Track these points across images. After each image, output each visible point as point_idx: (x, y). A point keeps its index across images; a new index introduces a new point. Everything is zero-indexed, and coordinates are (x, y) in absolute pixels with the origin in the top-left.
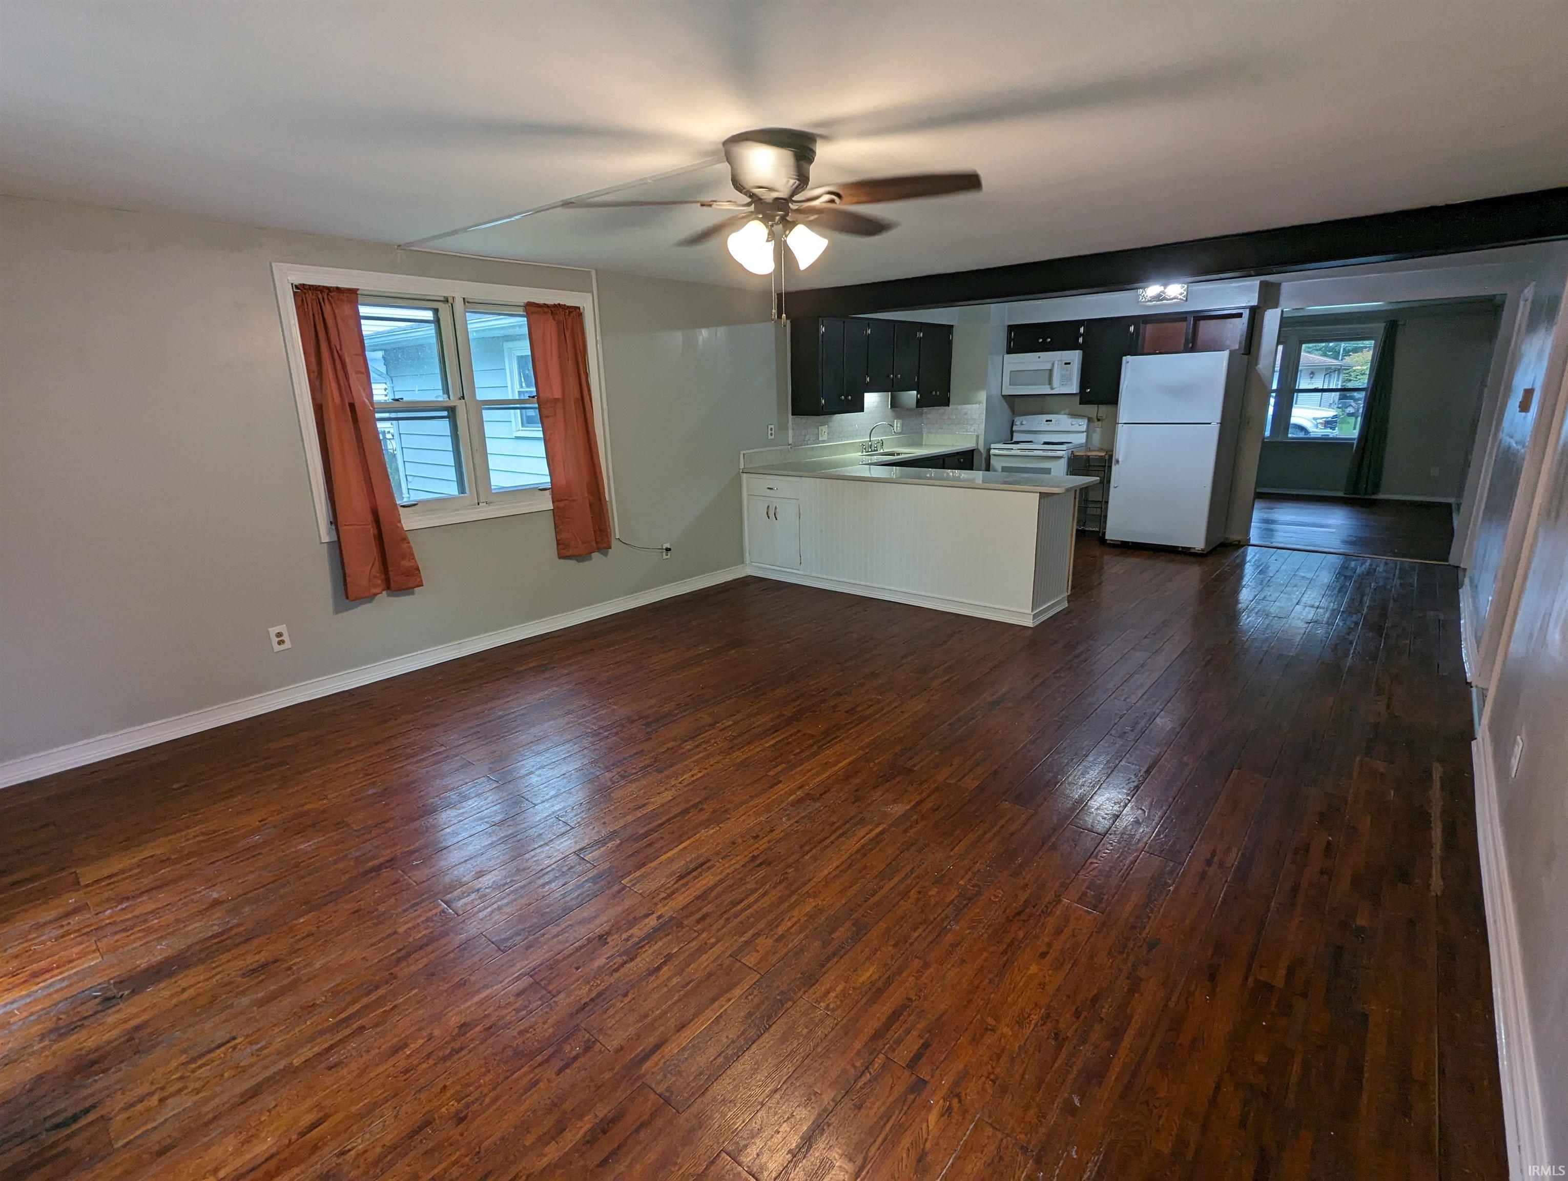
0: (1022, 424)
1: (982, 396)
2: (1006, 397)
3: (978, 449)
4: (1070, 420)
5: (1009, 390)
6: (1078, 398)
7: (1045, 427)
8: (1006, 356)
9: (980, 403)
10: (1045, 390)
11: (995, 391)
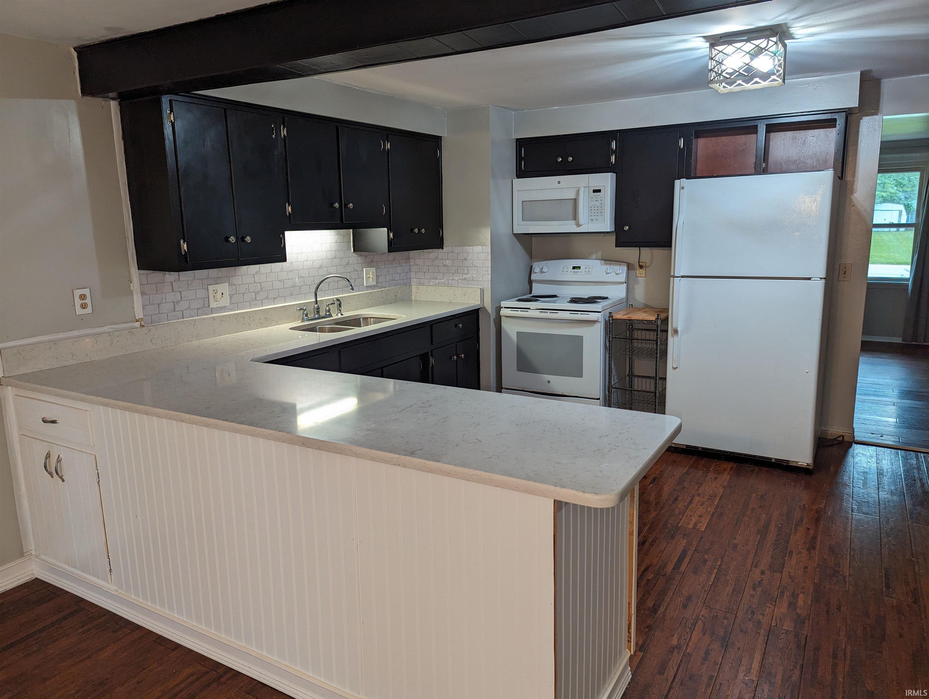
0: (542, 272)
1: (486, 235)
2: (518, 236)
3: (484, 308)
4: (605, 267)
5: (522, 228)
6: (613, 238)
7: (571, 276)
8: (517, 181)
9: (483, 244)
10: (569, 227)
11: (504, 230)
